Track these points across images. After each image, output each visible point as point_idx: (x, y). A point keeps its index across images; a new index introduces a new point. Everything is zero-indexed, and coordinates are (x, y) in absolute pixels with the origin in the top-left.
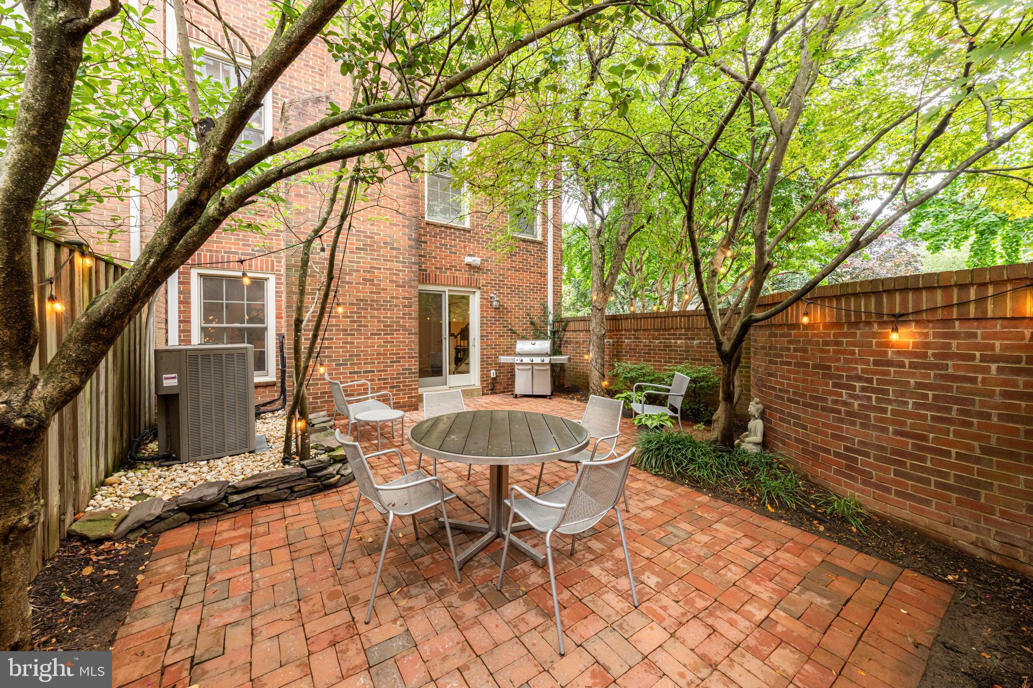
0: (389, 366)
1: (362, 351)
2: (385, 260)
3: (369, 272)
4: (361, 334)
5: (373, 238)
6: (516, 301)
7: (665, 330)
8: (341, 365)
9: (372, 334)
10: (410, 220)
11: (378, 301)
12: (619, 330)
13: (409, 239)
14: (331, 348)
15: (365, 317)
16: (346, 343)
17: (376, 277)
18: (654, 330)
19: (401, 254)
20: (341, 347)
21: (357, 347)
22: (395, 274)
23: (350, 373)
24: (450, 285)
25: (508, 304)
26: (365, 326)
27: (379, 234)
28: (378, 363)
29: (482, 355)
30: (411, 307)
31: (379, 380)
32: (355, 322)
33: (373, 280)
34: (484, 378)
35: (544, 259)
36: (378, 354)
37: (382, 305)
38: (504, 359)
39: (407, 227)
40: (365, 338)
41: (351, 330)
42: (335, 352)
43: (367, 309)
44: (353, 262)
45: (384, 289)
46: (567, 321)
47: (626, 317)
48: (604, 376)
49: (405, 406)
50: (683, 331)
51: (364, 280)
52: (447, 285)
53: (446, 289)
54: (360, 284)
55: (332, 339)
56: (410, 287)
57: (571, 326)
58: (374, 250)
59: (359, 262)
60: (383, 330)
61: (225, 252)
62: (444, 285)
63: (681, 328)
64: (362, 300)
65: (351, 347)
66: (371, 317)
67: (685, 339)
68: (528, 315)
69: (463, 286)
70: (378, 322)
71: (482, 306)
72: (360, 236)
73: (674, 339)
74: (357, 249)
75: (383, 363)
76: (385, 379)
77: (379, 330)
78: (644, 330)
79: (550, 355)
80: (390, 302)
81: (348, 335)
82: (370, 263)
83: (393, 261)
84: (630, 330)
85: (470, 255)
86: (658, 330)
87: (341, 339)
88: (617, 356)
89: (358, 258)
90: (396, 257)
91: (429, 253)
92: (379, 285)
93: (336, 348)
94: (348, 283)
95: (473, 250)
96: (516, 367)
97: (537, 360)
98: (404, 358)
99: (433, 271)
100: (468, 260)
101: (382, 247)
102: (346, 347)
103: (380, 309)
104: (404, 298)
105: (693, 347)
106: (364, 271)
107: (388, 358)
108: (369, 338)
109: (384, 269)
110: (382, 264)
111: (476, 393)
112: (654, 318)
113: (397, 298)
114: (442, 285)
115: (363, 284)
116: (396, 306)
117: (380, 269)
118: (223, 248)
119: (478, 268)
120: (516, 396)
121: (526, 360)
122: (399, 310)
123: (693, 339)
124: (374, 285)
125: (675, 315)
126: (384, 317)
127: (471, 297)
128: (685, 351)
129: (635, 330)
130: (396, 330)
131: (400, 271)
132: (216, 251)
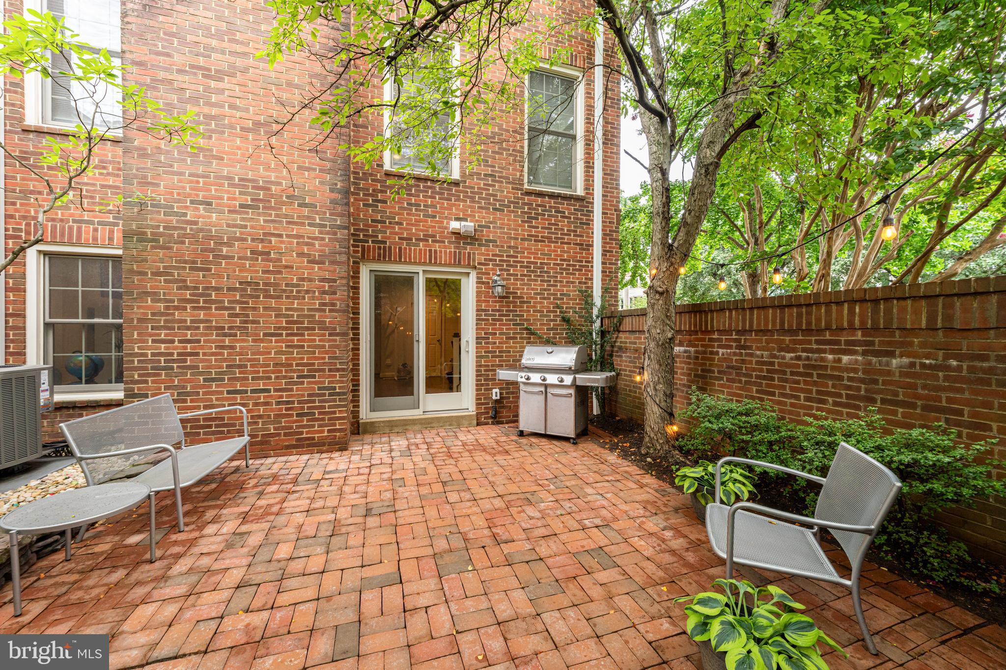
0: (296, 383)
1: (249, 360)
2: (288, 223)
3: (262, 241)
4: (247, 335)
5: (269, 189)
6: (537, 286)
7: (809, 331)
8: (213, 380)
9: (265, 335)
10: (334, 161)
11: (276, 285)
12: (706, 332)
13: (332, 190)
14: (197, 354)
15: (254, 309)
16: (223, 347)
17: (273, 248)
18: (783, 331)
19: (317, 213)
20: (213, 354)
21: (241, 354)
22: (307, 244)
23: (229, 392)
24: (425, 264)
25: (523, 289)
26: (253, 322)
27: (280, 184)
28: (277, 378)
29: (479, 366)
30: (335, 293)
31: (278, 403)
32: (237, 315)
33: (269, 253)
34: (481, 398)
35: (588, 223)
36: (276, 365)
37: (284, 291)
38: (504, 374)
39: (329, 172)
40: (254, 341)
41: (230, 328)
42: (202, 361)
43: (258, 297)
44: (235, 226)
45: (286, 267)
46: (622, 316)
47: (721, 307)
48: (671, 415)
49: (324, 445)
50: (859, 335)
51: (252, 252)
52: (420, 264)
53: (419, 269)
54: (246, 259)
55: (199, 341)
56: (332, 263)
57: (627, 324)
58: (271, 208)
59: (246, 227)
60: (286, 329)
61: (74, 221)
62: (415, 263)
63: (852, 328)
64: (249, 284)
65: (229, 354)
66: (265, 309)
67: (864, 354)
68: (558, 307)
69: (445, 265)
70: (277, 316)
71: (479, 293)
72: (247, 187)
73: (832, 352)
74: (241, 206)
75: (285, 377)
76: (288, 403)
77: (279, 328)
78: (759, 332)
79: (577, 371)
80: (298, 286)
81: (225, 335)
82: (263, 228)
83: (303, 224)
84: (728, 332)
85: (458, 219)
86: (791, 332)
87: (213, 341)
88: (703, 377)
89: (242, 219)
90: (308, 218)
91: (388, 218)
92: (280, 260)
93: (204, 354)
94: (225, 257)
95: (464, 211)
96: (522, 387)
97: (552, 379)
98: (323, 370)
99: (396, 243)
100: (455, 225)
101: (284, 203)
102: (222, 354)
103: (280, 297)
104: (323, 280)
105: (889, 373)
106: (253, 240)
107: (294, 371)
108: (262, 341)
109: (288, 236)
110: (285, 229)
111: (466, 423)
112: (782, 307)
113: (310, 280)
114: (410, 263)
115: (252, 259)
116: (307, 292)
117: (280, 236)
118: (71, 215)
119: (472, 238)
120: (521, 434)
121: (536, 378)
122: (313, 298)
123: (891, 354)
124: (271, 260)
125: (836, 300)
126: (287, 309)
127: (464, 280)
128: (862, 381)
129: (738, 332)
130: (308, 329)
131: (316, 238)
132: (61, 220)
